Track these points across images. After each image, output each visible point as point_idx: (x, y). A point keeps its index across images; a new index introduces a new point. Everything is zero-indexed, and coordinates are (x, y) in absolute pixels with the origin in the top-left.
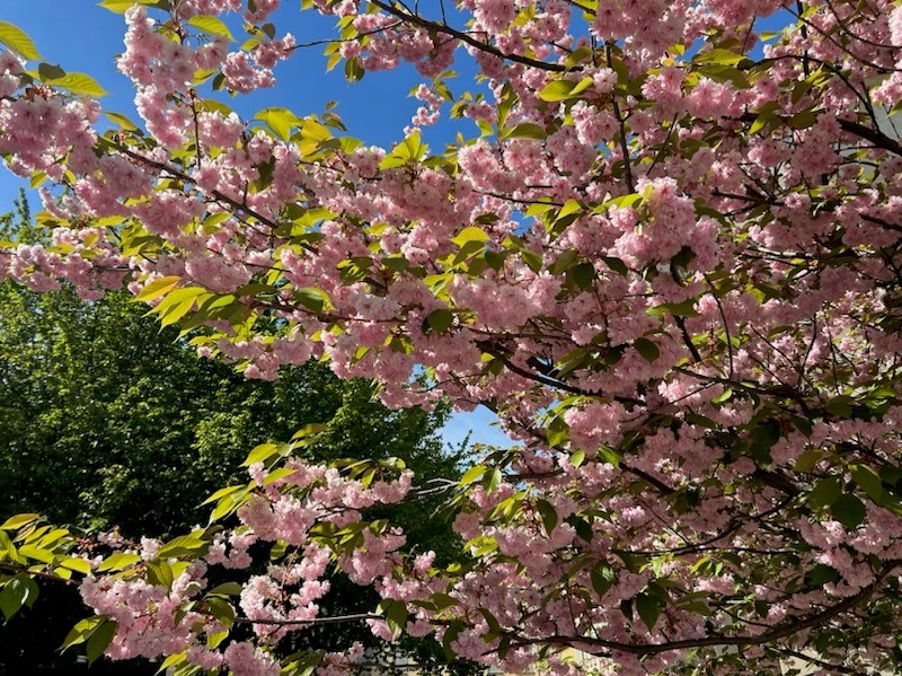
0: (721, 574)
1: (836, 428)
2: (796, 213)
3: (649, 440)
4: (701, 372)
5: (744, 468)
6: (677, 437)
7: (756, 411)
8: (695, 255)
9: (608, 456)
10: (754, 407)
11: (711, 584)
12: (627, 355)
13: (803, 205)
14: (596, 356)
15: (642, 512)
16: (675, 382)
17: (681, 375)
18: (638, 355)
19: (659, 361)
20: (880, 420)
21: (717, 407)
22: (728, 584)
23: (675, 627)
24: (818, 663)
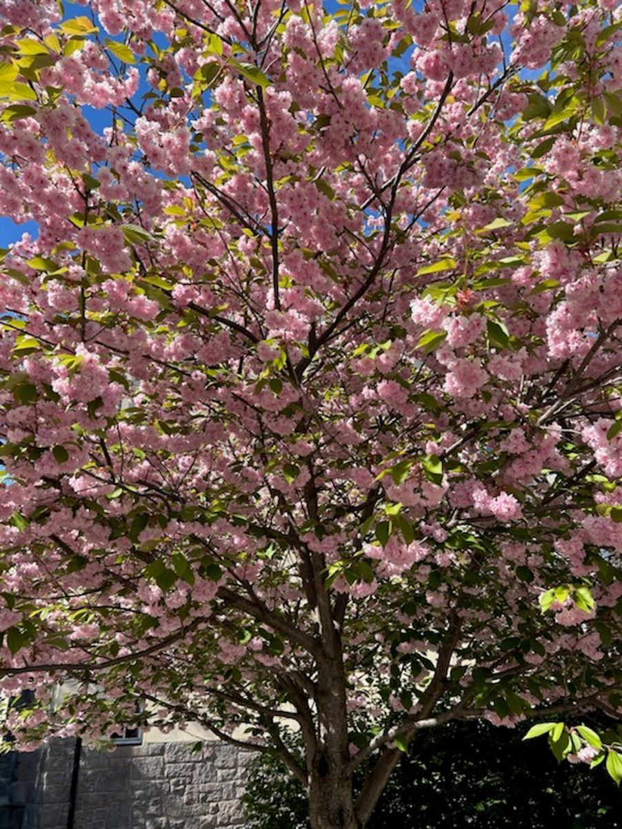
0: (91, 623)
1: (183, 526)
2: (197, 384)
3: (53, 514)
4: (100, 475)
5: (124, 544)
6: (74, 515)
7: (134, 507)
8: (103, 404)
9: (18, 522)
10: (134, 504)
11: (82, 629)
12: (45, 456)
13: (202, 380)
14: (24, 450)
15: (37, 567)
16: (82, 478)
17: (87, 475)
18: (53, 458)
19: (67, 463)
20: (210, 526)
21: (109, 500)
22: (94, 630)
23: (38, 656)
24: (162, 704)
